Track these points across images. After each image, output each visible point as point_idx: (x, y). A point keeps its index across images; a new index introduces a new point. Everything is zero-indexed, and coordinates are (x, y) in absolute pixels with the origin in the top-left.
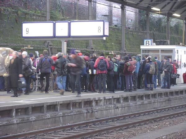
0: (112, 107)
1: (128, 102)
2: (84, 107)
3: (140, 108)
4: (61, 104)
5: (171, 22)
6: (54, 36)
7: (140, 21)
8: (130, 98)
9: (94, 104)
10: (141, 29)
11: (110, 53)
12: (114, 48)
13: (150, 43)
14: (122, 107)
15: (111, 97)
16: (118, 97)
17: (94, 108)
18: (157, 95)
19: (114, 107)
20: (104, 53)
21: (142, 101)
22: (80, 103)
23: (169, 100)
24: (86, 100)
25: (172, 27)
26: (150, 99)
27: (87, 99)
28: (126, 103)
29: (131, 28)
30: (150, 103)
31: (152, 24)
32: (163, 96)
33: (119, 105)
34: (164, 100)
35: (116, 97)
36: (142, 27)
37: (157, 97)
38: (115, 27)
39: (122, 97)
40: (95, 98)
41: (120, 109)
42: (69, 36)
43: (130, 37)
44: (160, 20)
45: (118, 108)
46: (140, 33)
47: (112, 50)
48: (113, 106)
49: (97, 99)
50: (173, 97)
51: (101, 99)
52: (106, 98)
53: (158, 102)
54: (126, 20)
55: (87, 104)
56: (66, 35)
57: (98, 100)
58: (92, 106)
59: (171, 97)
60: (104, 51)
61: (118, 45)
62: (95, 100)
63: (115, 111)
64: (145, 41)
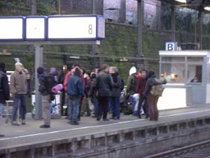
0: (104, 150)
1: (132, 139)
2: (56, 154)
3: (150, 147)
4: (12, 153)
5: (204, 19)
6: (24, 39)
7: (163, 17)
8: (134, 133)
9: (74, 147)
10: (164, 28)
11: (121, 60)
12: (127, 52)
13: (173, 47)
14: (122, 149)
15: (103, 135)
16: (116, 133)
17: (74, 155)
18: (178, 126)
19: (108, 149)
20: (113, 59)
21: (154, 137)
22: (49, 149)
23: (196, 132)
24: (60, 143)
25: (204, 25)
26: (166, 132)
27: (62, 141)
28: (129, 142)
29: (151, 26)
30: (166, 139)
31: (179, 21)
32: (187, 127)
33: (116, 146)
34: (189, 133)
35: (112, 134)
36: (166, 25)
37: (178, 129)
38: (129, 25)
39: (122, 133)
40: (76, 138)
41: (118, 152)
42: (46, 39)
43: (150, 38)
44: (189, 15)
45: (114, 151)
46: (162, 34)
47: (125, 55)
48: (106, 148)
49: (79, 139)
50: (203, 127)
51: (87, 138)
52: (96, 137)
53: (179, 137)
54: (145, 16)
55: (63, 148)
56: (42, 37)
57: (82, 141)
58: (71, 151)
59: (199, 127)
60: (114, 57)
61: (133, 49)
62: (76, 142)
63: (109, 156)
64: (167, 44)
